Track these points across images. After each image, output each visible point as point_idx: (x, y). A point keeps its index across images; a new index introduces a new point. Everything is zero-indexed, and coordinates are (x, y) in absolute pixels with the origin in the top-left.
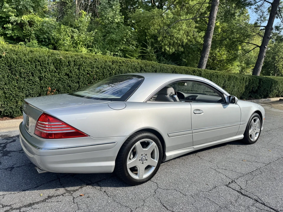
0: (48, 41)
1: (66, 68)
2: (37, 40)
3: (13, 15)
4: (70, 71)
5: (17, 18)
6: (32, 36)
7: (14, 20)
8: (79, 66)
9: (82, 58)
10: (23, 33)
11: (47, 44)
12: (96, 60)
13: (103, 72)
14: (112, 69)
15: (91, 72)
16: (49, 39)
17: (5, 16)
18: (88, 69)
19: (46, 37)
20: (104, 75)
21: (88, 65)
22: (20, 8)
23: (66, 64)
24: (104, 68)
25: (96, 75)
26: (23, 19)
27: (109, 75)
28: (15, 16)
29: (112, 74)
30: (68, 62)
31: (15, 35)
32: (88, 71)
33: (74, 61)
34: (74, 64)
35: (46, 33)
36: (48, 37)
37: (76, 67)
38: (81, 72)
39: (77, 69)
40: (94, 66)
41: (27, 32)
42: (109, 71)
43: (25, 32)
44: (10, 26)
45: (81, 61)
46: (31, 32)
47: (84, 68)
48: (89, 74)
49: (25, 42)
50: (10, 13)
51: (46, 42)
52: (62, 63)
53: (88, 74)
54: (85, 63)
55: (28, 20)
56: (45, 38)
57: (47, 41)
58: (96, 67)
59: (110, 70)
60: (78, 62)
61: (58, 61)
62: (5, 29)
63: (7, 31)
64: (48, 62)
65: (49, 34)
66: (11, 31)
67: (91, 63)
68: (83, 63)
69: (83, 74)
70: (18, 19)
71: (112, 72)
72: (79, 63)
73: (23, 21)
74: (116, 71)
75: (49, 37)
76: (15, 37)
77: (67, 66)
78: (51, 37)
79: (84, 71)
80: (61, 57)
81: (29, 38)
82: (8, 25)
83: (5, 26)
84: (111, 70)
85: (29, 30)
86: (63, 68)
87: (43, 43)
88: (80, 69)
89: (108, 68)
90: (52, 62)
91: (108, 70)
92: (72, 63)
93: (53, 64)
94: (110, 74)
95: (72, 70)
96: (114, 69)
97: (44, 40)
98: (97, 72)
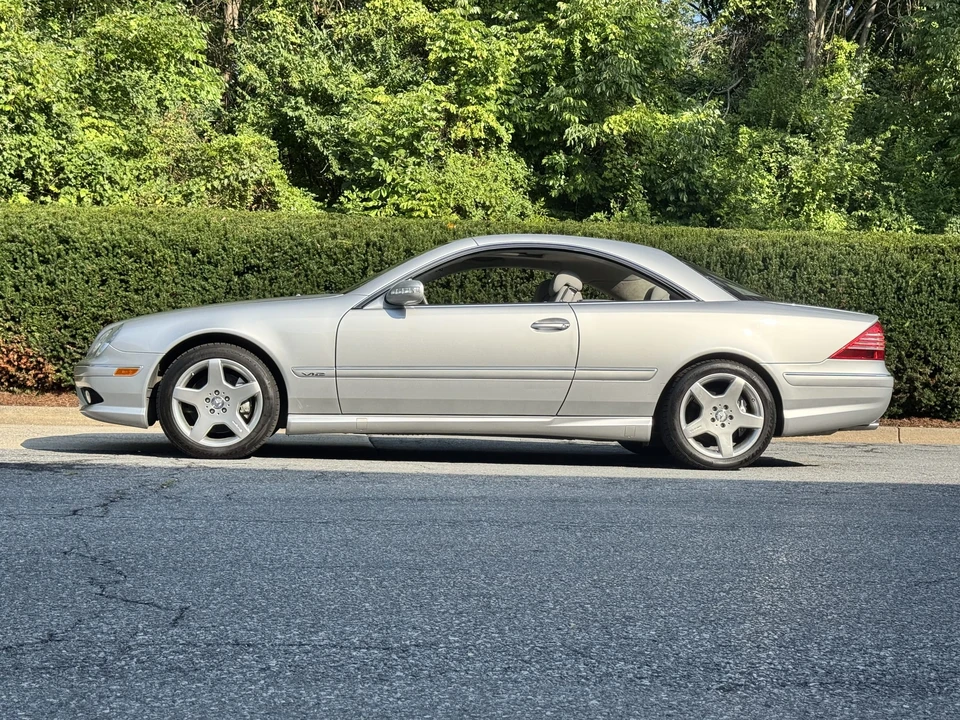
0: (689, 201)
1: (756, 277)
2: (648, 202)
3: (577, 120)
4: (769, 284)
5: (587, 130)
6: (634, 188)
7: (579, 137)
8: (795, 268)
9: (806, 245)
10: (605, 179)
11: (684, 210)
12: (853, 248)
13: (873, 284)
14: (907, 273)
15: (833, 286)
16: (692, 193)
17: (547, 128)
18: (823, 276)
19: (681, 185)
20: (874, 294)
21: (824, 265)
22: (599, 90)
23: (757, 264)
24: (876, 272)
25: (849, 294)
26: (608, 131)
27: (895, 293)
28: (580, 122)
29: (906, 291)
30: (764, 260)
31: (575, 190)
32: (820, 281)
33: (782, 256)
34: (782, 263)
35: (683, 170)
36: (687, 186)
37: (784, 273)
38: (799, 287)
39: (788, 277)
40: (843, 266)
41: (615, 175)
42: (894, 280)
43: (611, 175)
44: (560, 158)
45: (802, 253)
46: (630, 172)
47: (808, 273)
48: (825, 292)
49: (609, 212)
50: (567, 116)
51: (679, 203)
52: (746, 262)
53: (821, 291)
54: (812, 259)
55: (623, 131)
56: (676, 191)
57: (685, 200)
58: (850, 270)
59: (895, 275)
60: (792, 256)
61: (735, 257)
62: (542, 173)
63: (550, 178)
64: (708, 263)
65: (693, 172)
66: (563, 177)
67: (834, 258)
68: (808, 260)
69: (805, 292)
70: (592, 131)
71: (907, 282)
72: (794, 261)
73: (607, 136)
74: (921, 279)
75: (693, 184)
76: (575, 198)
77: (760, 271)
78: (698, 184)
79: (810, 283)
80: (744, 246)
81: (621, 194)
82: (557, 158)
83: (544, 161)
84: (902, 277)
85: (624, 167)
86: (748, 275)
87: (668, 209)
88: (798, 278)
89: (893, 271)
90: (718, 261)
91: (890, 277)
92: (776, 261)
93: (722, 266)
94: (899, 289)
95: (772, 281)
96: (915, 273)
97: (672, 198)
98: (850, 285)
